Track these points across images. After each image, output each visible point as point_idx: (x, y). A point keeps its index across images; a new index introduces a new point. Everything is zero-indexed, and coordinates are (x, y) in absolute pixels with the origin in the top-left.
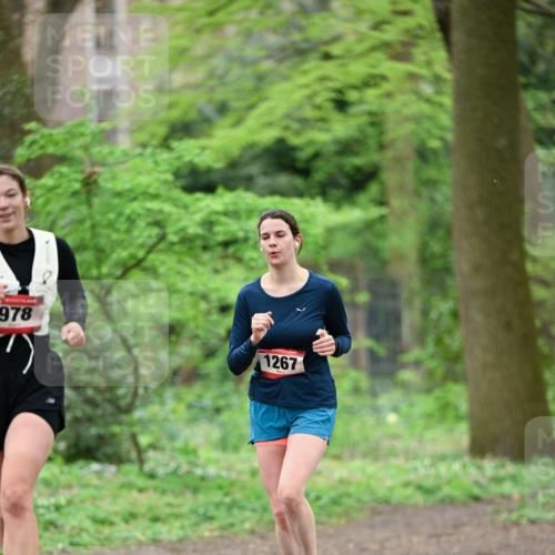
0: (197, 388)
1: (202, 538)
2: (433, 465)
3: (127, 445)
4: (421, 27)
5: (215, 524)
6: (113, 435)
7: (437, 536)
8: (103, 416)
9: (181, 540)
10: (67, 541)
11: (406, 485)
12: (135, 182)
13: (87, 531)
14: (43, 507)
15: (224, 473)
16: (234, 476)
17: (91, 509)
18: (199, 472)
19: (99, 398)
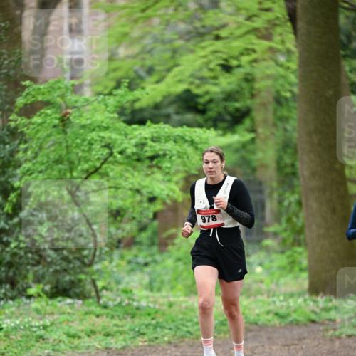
0: (134, 250)
1: (137, 347)
2: (285, 300)
3: (89, 287)
4: (278, 18)
5: (146, 338)
6: (80, 281)
7: (287, 345)
8: (74, 268)
9: (123, 348)
10: (51, 348)
11: (268, 313)
12: (94, 119)
13: (64, 342)
14: (36, 327)
15: (151, 305)
16: (157, 307)
17: (66, 328)
18: (135, 304)
19: (71, 257)
